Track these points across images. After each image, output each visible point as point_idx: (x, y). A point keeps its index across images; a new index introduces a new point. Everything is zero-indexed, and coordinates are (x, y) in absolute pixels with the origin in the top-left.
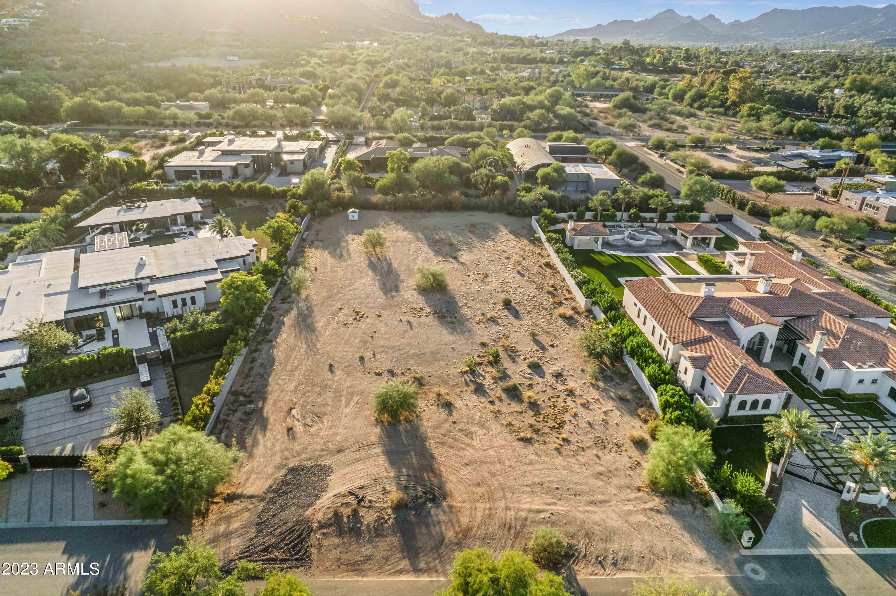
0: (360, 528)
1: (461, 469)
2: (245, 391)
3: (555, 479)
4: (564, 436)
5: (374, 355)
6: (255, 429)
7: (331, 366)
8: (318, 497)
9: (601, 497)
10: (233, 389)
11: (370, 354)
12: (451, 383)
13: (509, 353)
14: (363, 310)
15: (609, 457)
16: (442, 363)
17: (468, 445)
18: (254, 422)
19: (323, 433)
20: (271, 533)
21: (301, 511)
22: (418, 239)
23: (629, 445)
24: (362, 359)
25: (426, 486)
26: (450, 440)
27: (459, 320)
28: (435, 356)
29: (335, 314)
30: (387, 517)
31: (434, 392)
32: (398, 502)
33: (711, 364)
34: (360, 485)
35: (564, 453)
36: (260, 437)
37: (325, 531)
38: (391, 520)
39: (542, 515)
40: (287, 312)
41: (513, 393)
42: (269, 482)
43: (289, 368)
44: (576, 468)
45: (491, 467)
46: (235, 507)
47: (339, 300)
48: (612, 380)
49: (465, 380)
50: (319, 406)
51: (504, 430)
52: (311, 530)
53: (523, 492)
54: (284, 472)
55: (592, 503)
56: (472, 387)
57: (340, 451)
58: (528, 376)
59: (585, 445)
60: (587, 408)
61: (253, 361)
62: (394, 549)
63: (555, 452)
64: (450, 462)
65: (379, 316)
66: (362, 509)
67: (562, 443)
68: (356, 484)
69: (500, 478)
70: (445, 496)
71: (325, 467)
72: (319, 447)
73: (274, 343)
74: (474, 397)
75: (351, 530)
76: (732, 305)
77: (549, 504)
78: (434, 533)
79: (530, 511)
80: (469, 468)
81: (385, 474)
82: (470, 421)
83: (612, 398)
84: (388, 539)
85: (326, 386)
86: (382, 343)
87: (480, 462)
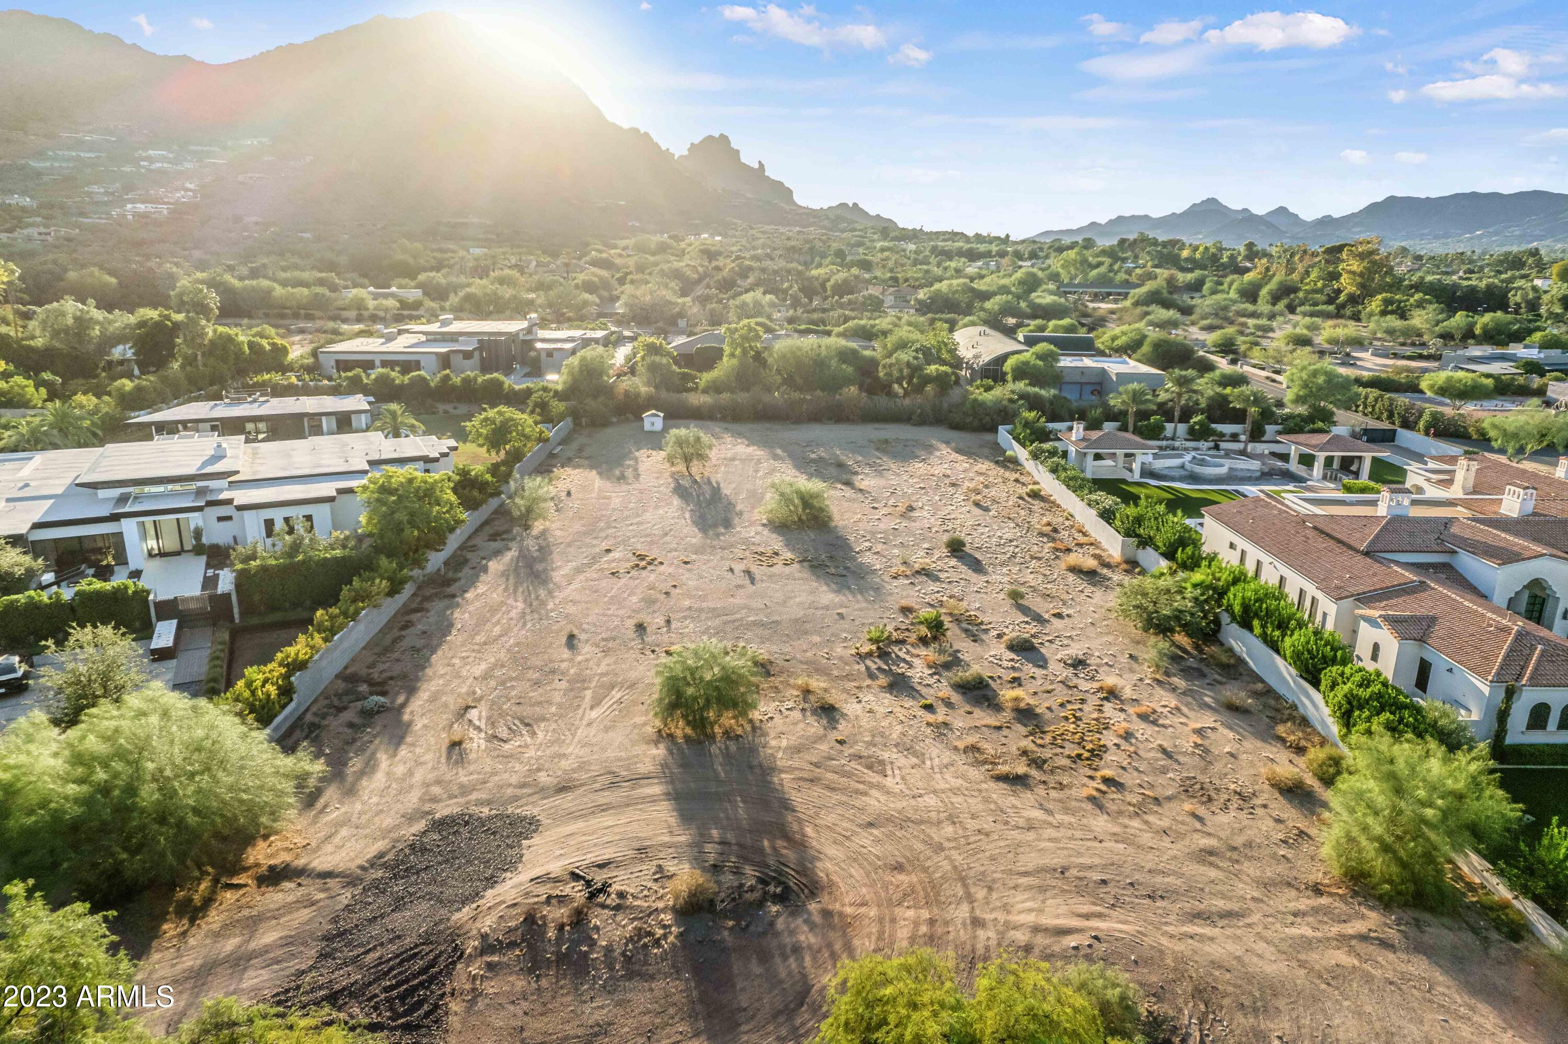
0: (586, 954)
1: (854, 833)
2: (376, 676)
3: (1097, 861)
4: (1108, 773)
5: (668, 622)
6: (377, 742)
7: (571, 637)
8: (491, 881)
9: (1220, 904)
10: (349, 671)
11: (660, 620)
12: (835, 673)
13: (964, 625)
14: (654, 553)
15: (1223, 818)
16: (816, 639)
17: (872, 785)
18: (378, 729)
19: (531, 753)
20: (355, 960)
21: (444, 912)
22: (776, 457)
23: (1267, 794)
24: (641, 628)
25: (768, 866)
26: (830, 776)
27: (854, 572)
28: (800, 627)
29: (595, 559)
30: (659, 932)
31: (795, 687)
32: (693, 894)
33: (1439, 631)
34: (600, 859)
35: (1112, 807)
36: (382, 756)
37: (496, 958)
38: (671, 939)
39: (1071, 941)
40: (497, 553)
41: (976, 693)
42: (381, 845)
43: (479, 639)
44: (1147, 838)
45: (932, 831)
46: (280, 895)
47: (606, 538)
48: (1203, 675)
49: (868, 668)
50: (533, 705)
51: (960, 759)
52: (458, 954)
53: (1015, 887)
54: (421, 826)
55: (1197, 916)
56: (883, 680)
57: (563, 789)
58: (1010, 664)
59: (1159, 792)
60: (1154, 723)
61: (405, 627)
62: (672, 1011)
63: (1089, 806)
64: (829, 819)
65: (686, 563)
66: (599, 910)
67: (1103, 787)
68: (591, 858)
69: (954, 854)
70: (814, 888)
71: (525, 818)
72: (514, 780)
73: (459, 600)
74: (888, 699)
75: (561, 958)
76: (1455, 529)
77: (1087, 916)
78: (783, 974)
79: (1036, 929)
80: (875, 832)
81: (667, 839)
82: (878, 739)
83: (1209, 707)
84: (658, 985)
85: (553, 672)
86: (687, 603)
87: (903, 822)
